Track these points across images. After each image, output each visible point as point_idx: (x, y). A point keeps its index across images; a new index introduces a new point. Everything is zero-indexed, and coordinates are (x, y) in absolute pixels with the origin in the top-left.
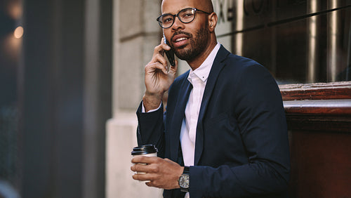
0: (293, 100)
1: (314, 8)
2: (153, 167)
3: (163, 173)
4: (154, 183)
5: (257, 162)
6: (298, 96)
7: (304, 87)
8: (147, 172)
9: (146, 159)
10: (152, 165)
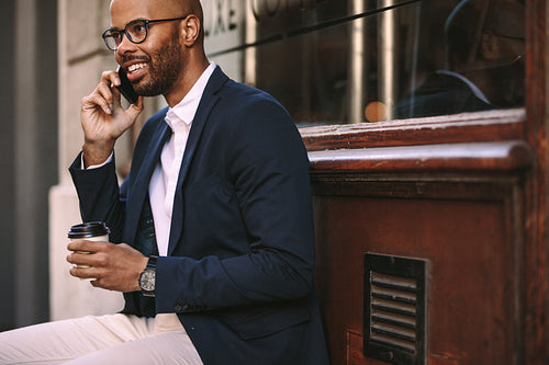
0: (324, 149)
1: (359, 8)
2: (99, 257)
3: (116, 268)
4: (102, 282)
5: (261, 251)
6: (330, 144)
7: (340, 130)
8: (91, 266)
9: (89, 245)
10: (99, 254)
